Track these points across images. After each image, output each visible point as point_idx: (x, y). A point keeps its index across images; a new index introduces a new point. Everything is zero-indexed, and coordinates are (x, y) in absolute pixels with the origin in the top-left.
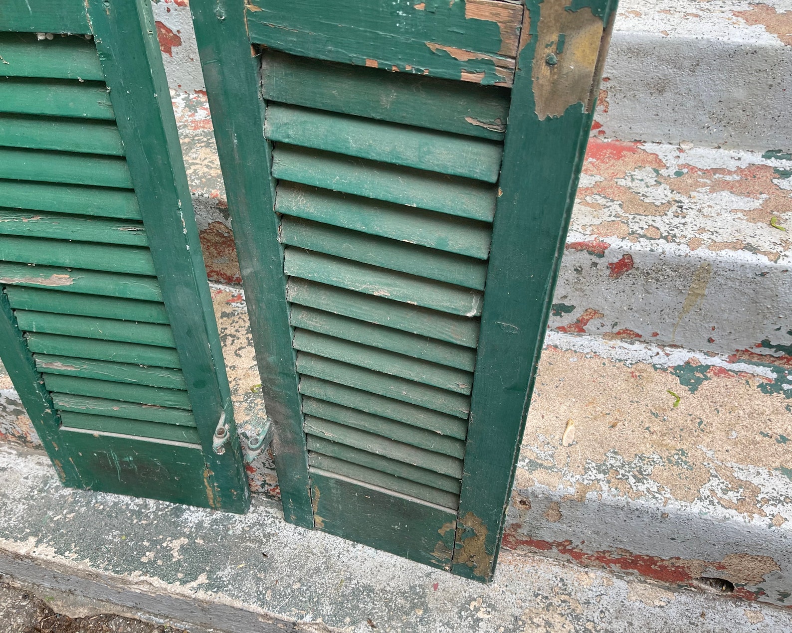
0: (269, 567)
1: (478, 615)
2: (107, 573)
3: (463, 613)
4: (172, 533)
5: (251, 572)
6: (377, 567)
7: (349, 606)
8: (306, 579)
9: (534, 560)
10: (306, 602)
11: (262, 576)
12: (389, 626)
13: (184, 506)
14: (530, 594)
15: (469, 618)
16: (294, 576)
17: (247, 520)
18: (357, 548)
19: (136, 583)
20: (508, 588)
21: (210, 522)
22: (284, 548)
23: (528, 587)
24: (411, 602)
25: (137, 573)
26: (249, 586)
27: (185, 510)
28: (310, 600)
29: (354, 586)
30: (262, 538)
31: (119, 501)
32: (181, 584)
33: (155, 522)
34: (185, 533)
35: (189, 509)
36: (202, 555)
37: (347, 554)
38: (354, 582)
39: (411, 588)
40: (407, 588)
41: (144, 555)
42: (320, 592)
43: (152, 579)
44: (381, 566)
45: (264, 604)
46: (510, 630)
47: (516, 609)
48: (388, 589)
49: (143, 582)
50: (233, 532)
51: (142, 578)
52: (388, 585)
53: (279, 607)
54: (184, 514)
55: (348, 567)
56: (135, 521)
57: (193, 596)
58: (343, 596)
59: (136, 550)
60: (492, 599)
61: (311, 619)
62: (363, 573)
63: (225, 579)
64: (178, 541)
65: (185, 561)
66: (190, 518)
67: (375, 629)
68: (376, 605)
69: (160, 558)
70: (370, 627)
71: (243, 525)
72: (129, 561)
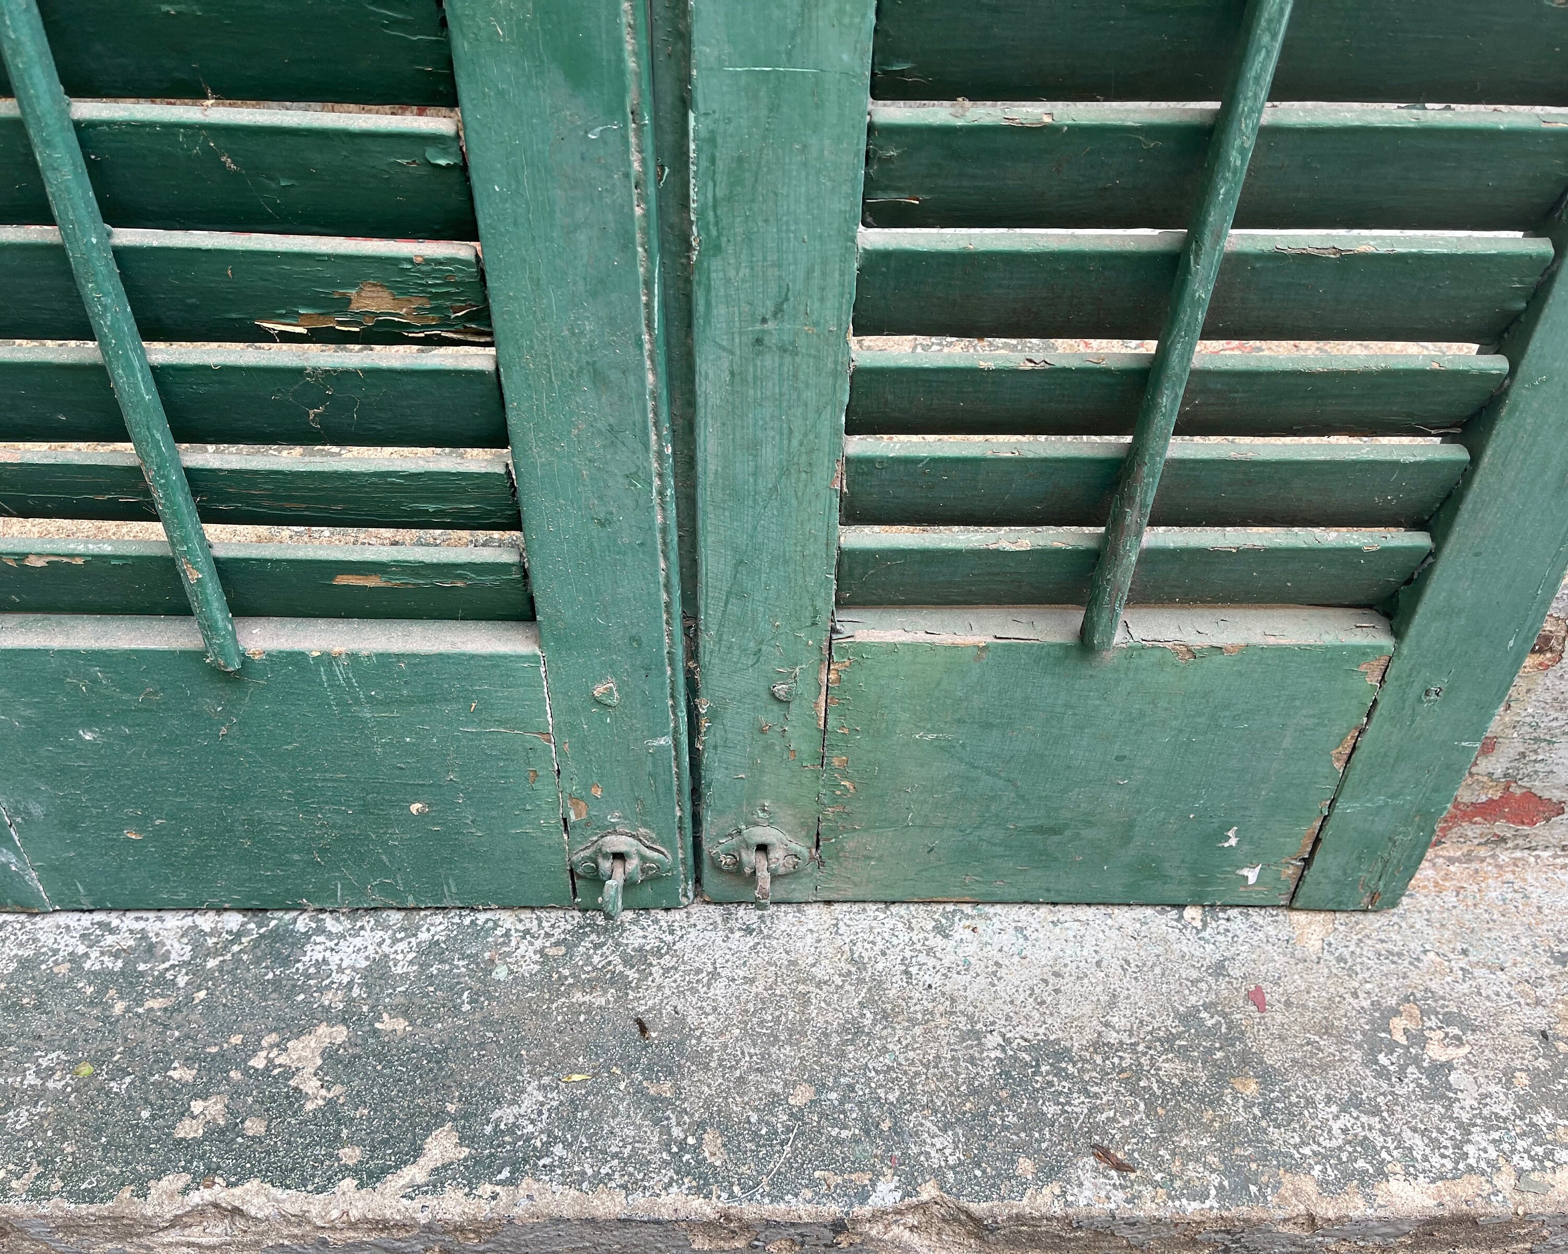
0: (680, 1054)
1: (1431, 1054)
2: (46, 1208)
3: (1382, 1059)
4: (279, 1019)
5: (622, 1086)
6: (1046, 982)
7: (1011, 1119)
8: (825, 1068)
9: (1500, 867)
10: (856, 1141)
11: (666, 1089)
12: (1173, 1154)
13: (303, 923)
14: (1544, 960)
15: (1411, 1069)
16: (781, 1067)
17: (545, 924)
18: (957, 937)
19: (176, 1222)
20: (1472, 958)
21: (411, 956)
22: (709, 985)
23: (1524, 941)
24: (1204, 1062)
25: (172, 1182)
26: (630, 1132)
27: (307, 936)
28: (867, 1132)
29: (998, 1054)
30: (620, 968)
31: (38, 954)
32: (360, 1186)
33: (202, 994)
34: (327, 1009)
35: (321, 930)
36: (417, 1068)
37: (931, 962)
38: (993, 1040)
39: (1180, 1017)
40: (1175, 1027)
41: (185, 1112)
42: (892, 1098)
43: (238, 1191)
44: (1057, 975)
45: (706, 1184)
46: (1545, 1073)
47: (1527, 1010)
48: (1112, 1037)
49: (200, 1212)
50: (511, 972)
51: (195, 1198)
52: (1107, 1025)
53: (765, 1180)
54: (308, 948)
55: (953, 1000)
56: (119, 1007)
57: (423, 1218)
58: (974, 1092)
59: (146, 1101)
60: (1443, 998)
61: (898, 1195)
62: (1008, 1008)
63: (530, 1128)
64: (311, 1041)
65: (357, 1100)
66: (334, 959)
67: (1132, 1176)
68: (1096, 1096)
69: (250, 1113)
70: (1113, 1173)
71: (538, 944)
72: (126, 1147)
